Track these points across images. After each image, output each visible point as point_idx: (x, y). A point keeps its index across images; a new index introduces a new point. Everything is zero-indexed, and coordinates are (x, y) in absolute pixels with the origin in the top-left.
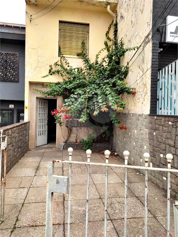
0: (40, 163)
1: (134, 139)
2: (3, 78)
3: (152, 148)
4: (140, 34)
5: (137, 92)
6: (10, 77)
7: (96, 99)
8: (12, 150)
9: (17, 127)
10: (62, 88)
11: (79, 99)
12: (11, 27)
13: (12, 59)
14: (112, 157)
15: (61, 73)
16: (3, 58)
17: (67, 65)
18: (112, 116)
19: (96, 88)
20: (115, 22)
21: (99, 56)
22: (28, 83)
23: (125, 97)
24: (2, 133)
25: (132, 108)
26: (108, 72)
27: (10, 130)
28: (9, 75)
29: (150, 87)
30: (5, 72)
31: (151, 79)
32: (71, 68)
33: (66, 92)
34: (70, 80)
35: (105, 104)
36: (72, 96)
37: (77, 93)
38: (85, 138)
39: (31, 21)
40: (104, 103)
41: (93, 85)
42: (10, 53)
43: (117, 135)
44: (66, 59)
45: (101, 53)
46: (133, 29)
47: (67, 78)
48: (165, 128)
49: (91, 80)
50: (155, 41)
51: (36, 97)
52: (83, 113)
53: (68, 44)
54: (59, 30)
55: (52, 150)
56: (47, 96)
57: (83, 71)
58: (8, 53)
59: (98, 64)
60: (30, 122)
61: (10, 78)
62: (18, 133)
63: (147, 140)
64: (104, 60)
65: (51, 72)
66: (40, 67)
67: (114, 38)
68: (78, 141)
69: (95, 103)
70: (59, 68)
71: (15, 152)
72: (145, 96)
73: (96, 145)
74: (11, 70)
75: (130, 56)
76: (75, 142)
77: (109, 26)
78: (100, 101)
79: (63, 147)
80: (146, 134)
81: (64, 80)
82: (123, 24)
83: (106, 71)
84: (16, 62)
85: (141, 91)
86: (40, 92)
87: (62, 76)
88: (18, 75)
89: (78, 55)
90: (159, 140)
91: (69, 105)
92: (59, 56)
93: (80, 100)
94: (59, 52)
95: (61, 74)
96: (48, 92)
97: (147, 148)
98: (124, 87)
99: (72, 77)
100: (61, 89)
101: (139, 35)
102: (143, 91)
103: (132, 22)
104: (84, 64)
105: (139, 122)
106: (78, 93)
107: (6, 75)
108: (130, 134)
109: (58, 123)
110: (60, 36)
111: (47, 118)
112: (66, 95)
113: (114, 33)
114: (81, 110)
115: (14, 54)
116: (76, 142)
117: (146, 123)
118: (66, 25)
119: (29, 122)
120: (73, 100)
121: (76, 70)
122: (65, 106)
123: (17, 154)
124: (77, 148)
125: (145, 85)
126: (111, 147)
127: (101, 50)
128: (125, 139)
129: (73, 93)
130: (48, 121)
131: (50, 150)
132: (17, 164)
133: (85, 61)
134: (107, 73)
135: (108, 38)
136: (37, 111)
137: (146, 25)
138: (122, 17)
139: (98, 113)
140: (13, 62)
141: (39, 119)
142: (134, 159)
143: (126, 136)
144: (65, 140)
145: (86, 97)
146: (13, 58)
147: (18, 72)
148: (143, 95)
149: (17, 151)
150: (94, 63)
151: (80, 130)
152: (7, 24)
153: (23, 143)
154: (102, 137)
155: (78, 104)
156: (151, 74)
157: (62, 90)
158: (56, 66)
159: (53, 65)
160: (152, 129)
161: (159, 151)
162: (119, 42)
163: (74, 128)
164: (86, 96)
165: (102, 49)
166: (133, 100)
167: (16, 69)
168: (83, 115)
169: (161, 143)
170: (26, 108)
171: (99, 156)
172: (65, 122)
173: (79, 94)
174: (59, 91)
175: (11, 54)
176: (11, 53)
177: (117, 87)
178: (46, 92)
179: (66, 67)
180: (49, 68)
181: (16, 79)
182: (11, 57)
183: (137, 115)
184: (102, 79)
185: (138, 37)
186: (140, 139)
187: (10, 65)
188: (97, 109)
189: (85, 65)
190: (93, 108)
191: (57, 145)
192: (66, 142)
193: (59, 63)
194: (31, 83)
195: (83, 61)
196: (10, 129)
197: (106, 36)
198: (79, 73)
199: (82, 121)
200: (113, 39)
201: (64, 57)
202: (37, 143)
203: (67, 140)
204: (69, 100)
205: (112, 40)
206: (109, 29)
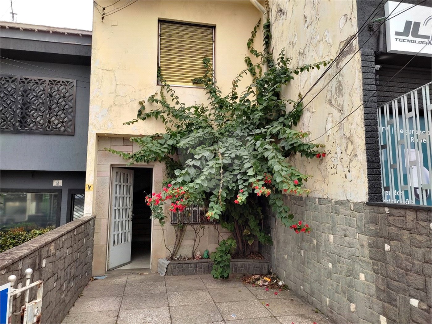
0: (118, 316)
1: (328, 256)
2: (43, 129)
3: (383, 280)
4: (327, 39)
5: (327, 153)
6: (57, 125)
7: (239, 168)
8: (55, 290)
9: (69, 234)
10: (166, 146)
11: (205, 169)
12: (63, 34)
13: (62, 91)
14: (276, 294)
15: (162, 116)
16: (44, 90)
17: (175, 101)
18: (275, 203)
19: (237, 144)
20: (264, 22)
21: (238, 84)
22: (95, 137)
23: (298, 163)
24: (28, 277)
25: (318, 186)
26: (260, 114)
27: (53, 244)
28: (56, 122)
29: (364, 142)
30: (48, 116)
31: (366, 125)
32: (183, 106)
33: (172, 154)
34: (180, 129)
35: (262, 180)
36: (189, 162)
37: (200, 156)
38: (212, 248)
39: (103, 18)
40: (259, 177)
41: (230, 140)
42: (58, 80)
43: (281, 241)
44: (173, 89)
45: (242, 77)
46: (308, 30)
47: (175, 126)
48: (418, 237)
49: (223, 130)
50: (366, 50)
51: (109, 164)
52: (213, 199)
53: (175, 61)
54: (158, 35)
55: (142, 277)
56: (135, 163)
57: (207, 113)
58: (55, 81)
59: (236, 98)
60: (95, 217)
61: (56, 128)
62: (71, 246)
63: (367, 259)
64: (251, 90)
65: (142, 115)
66: (120, 106)
67: (265, 50)
68: (198, 254)
69: (239, 177)
70: (158, 106)
71: (63, 292)
72: (351, 161)
73: (235, 263)
74: (60, 113)
75: (304, 81)
76: (190, 255)
77: (253, 30)
78: (251, 172)
79: (167, 268)
80: (362, 246)
81: (169, 129)
82: (283, 24)
83: (255, 111)
84: (71, 98)
85: (338, 150)
86: (119, 155)
87: (163, 121)
88: (73, 121)
89: (196, 82)
90: (401, 264)
91: (184, 183)
92: (158, 84)
93: (206, 171)
94: (158, 77)
95: (162, 119)
96: (135, 155)
97: (366, 280)
98: (299, 143)
99: (185, 124)
100: (165, 148)
101: (324, 40)
102: (346, 150)
103: (305, 17)
104: (209, 98)
105: (339, 219)
106: (203, 156)
107: (49, 122)
108: (315, 242)
109: (156, 217)
110: (160, 47)
111: (131, 207)
112: (172, 159)
113: (264, 42)
114: (208, 191)
115: (68, 82)
116: (193, 257)
117: (361, 220)
118: (170, 27)
119: (93, 218)
120: (192, 171)
121: (192, 110)
122: (175, 184)
123: (66, 296)
124: (196, 270)
125: (349, 138)
126: (267, 267)
127: (243, 73)
128: (302, 251)
129: (192, 157)
130: (134, 212)
131: (139, 278)
132: (65, 319)
133: (211, 92)
134: (258, 115)
135: (253, 51)
136: (111, 194)
137: (343, 20)
138: (281, 10)
139: (247, 198)
140: (64, 97)
141: (115, 210)
142: (332, 299)
143: (305, 245)
144: (169, 254)
145: (218, 163)
146: (64, 90)
147: (74, 117)
148: (346, 159)
149: (67, 287)
150: (228, 96)
151: (201, 231)
152: (55, 30)
153: (81, 266)
154: (248, 245)
155: (203, 180)
156: (365, 117)
157: (166, 150)
158: (151, 104)
159: (146, 101)
160: (377, 235)
161: (405, 291)
162: (276, 56)
163: (189, 227)
164: (220, 161)
165: (245, 71)
166: (319, 169)
167: (70, 110)
168: (214, 201)
169: (411, 271)
170: (89, 188)
171: (247, 291)
172: (171, 214)
173: (203, 158)
174: (160, 152)
175: (61, 83)
176: (61, 80)
177: (282, 144)
178: (131, 154)
179: (172, 104)
180: (139, 107)
181: (69, 130)
182: (61, 88)
183: (334, 203)
184: (247, 128)
185: (321, 46)
186: (346, 257)
187: (57, 103)
188: (243, 190)
189: (210, 101)
190: (233, 187)
191: (154, 264)
192: (172, 259)
193: (159, 97)
194: (100, 137)
195: (208, 93)
196: (54, 240)
197: (249, 48)
198: (199, 116)
199: (213, 215)
200: (263, 53)
201: (169, 86)
202: (110, 261)
203: (174, 254)
204: (183, 172)
205: (262, 55)
206: (254, 34)
